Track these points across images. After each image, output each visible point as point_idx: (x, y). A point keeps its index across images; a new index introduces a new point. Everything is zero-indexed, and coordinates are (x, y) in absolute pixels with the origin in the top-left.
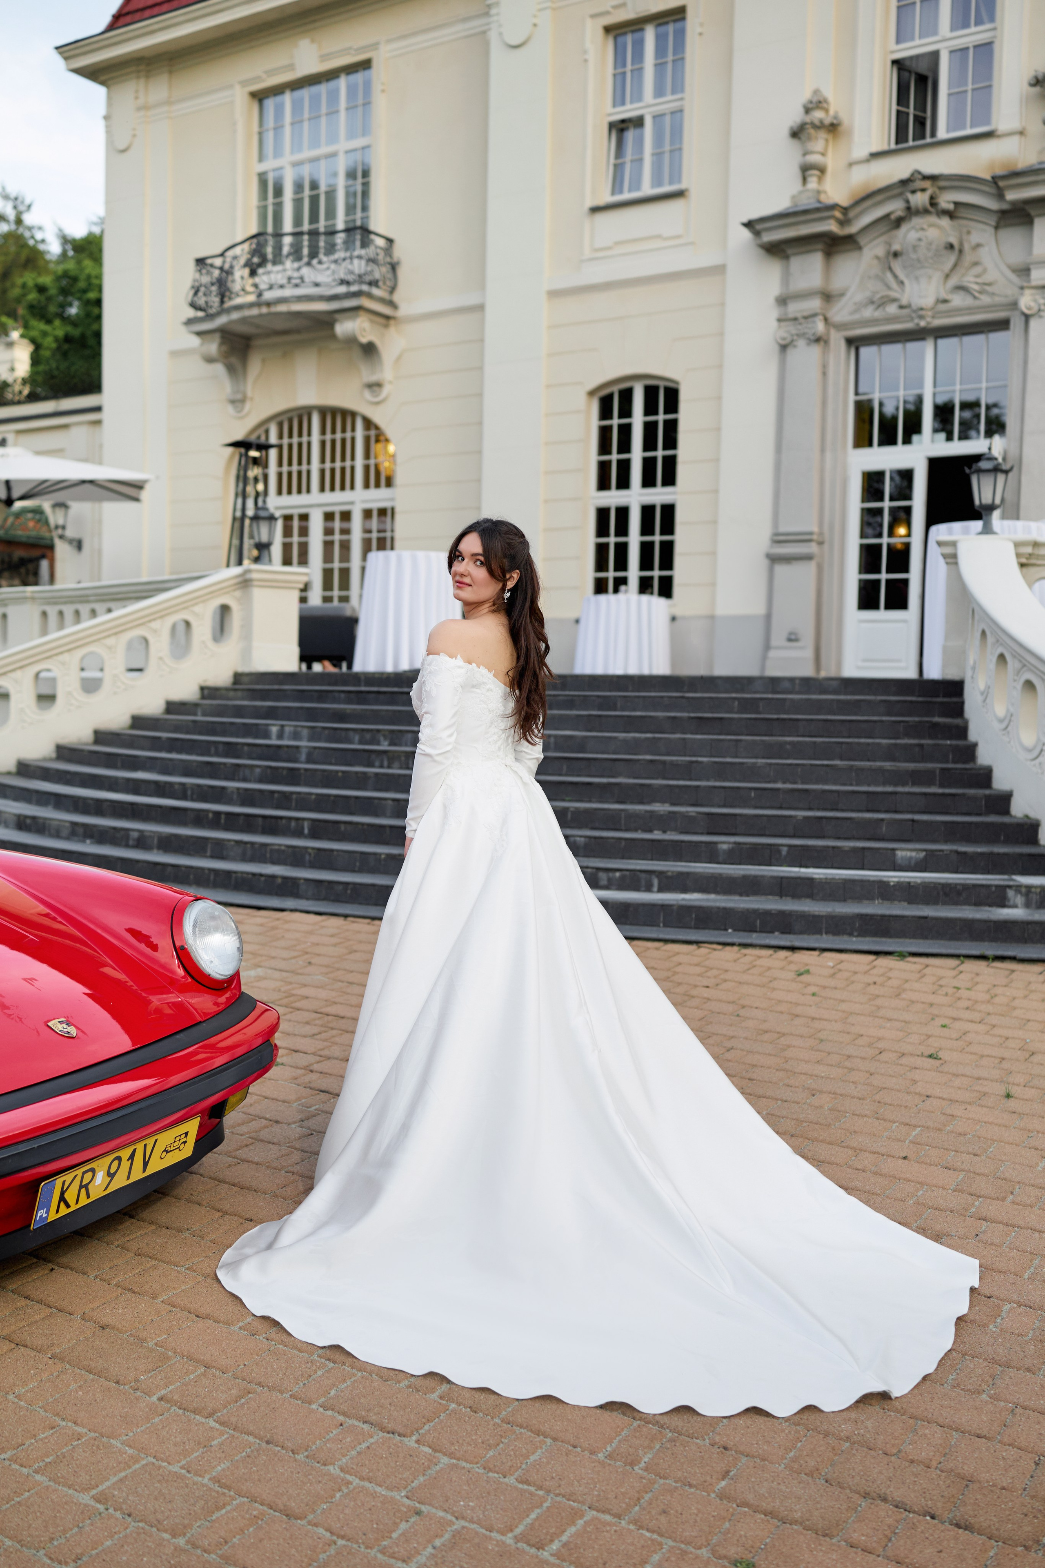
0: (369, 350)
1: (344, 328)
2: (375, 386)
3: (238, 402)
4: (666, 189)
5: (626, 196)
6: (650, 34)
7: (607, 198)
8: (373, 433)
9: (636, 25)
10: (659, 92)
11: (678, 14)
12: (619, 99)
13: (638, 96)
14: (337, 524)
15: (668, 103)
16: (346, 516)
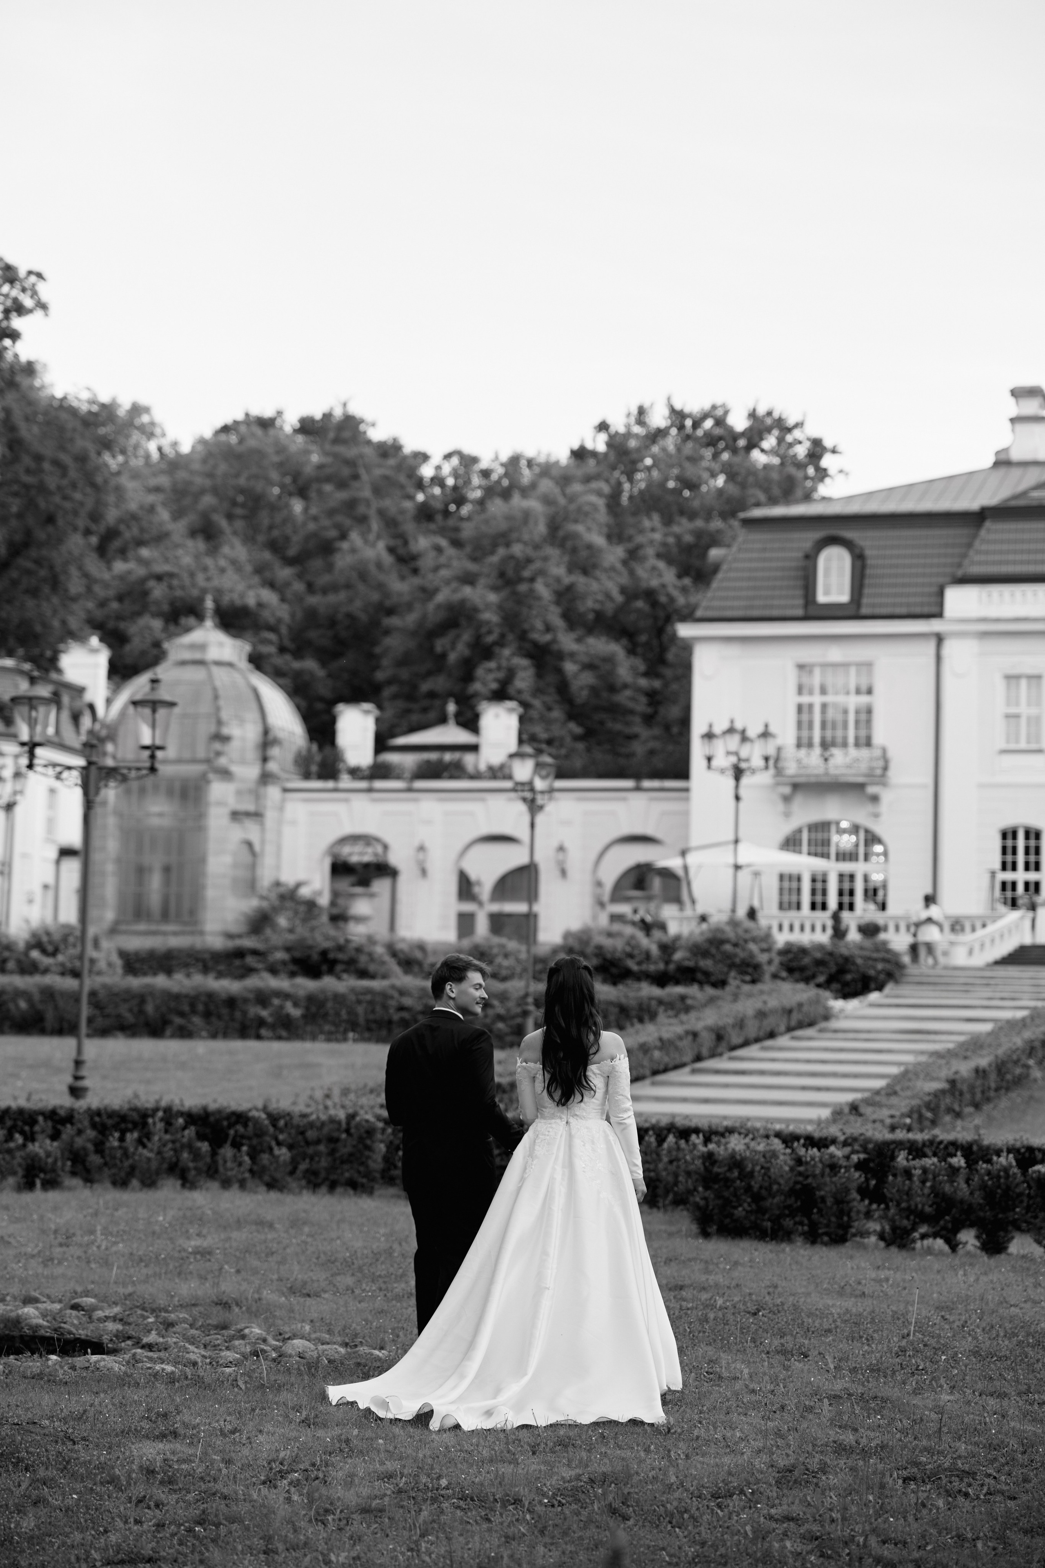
0: (875, 799)
1: (871, 790)
2: (876, 815)
3: (787, 815)
4: (1034, 746)
5: (1013, 746)
6: (1024, 683)
7: (1004, 746)
8: (870, 837)
9: (1017, 677)
10: (1029, 704)
11: (1039, 677)
12: (1008, 704)
13: (1017, 704)
14: (847, 879)
15: (1033, 711)
16: (852, 877)
